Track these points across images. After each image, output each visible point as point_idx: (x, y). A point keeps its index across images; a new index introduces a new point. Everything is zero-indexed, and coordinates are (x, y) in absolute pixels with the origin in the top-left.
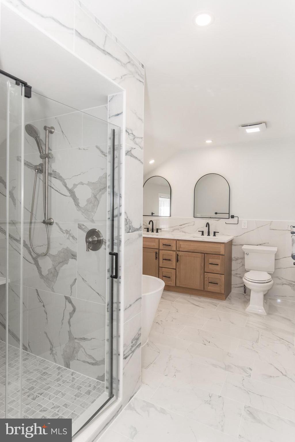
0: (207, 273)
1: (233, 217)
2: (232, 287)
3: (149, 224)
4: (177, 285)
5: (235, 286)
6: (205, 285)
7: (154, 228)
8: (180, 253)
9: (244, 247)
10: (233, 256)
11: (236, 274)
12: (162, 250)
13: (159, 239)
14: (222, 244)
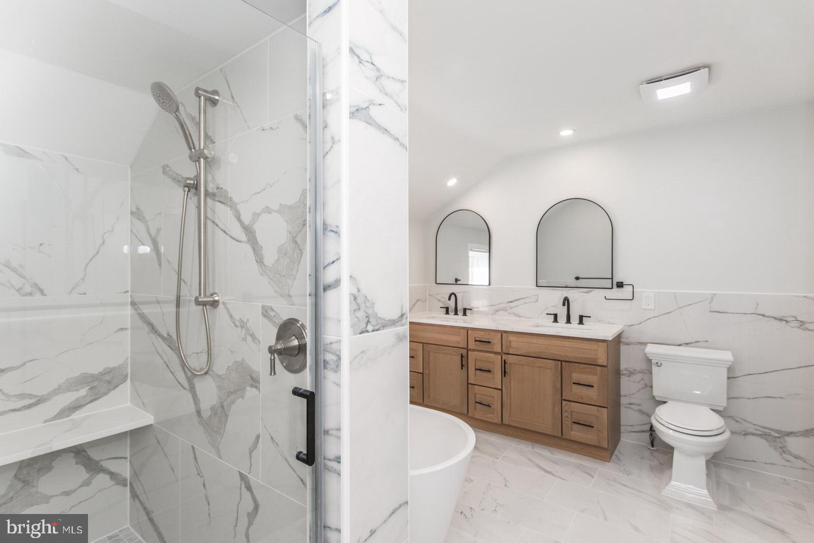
0: (568, 403)
1: (620, 285)
2: (622, 431)
3: (449, 299)
4: (504, 422)
5: (630, 429)
6: (563, 427)
7: (460, 307)
8: (510, 359)
9: (650, 349)
10: (623, 367)
11: (630, 404)
12: (474, 350)
13: (467, 329)
14: (600, 344)
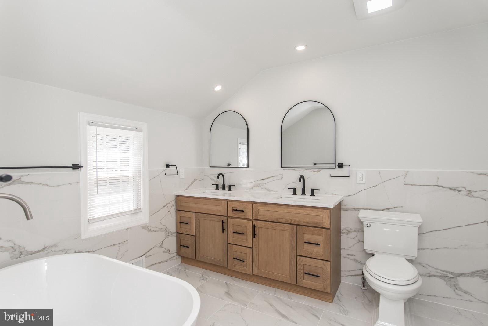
0: (301, 258)
1: (341, 166)
2: (342, 275)
3: (218, 178)
4: (254, 274)
5: (347, 273)
6: (298, 277)
7: (227, 185)
8: (258, 224)
9: (363, 215)
10: (343, 227)
11: (348, 255)
12: (232, 217)
13: (227, 201)
14: (325, 211)
